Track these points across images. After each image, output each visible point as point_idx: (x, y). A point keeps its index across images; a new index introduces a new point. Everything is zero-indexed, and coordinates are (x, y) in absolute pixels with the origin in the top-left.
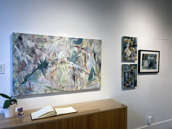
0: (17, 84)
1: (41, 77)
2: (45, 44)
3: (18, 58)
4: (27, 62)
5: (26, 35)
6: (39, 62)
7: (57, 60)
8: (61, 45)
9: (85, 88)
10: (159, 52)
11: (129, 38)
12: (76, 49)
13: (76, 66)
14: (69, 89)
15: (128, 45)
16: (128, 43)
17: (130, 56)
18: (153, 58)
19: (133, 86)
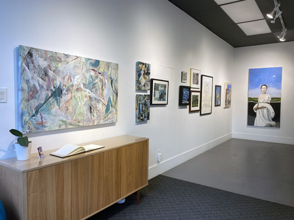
0: (26, 118)
1: (55, 109)
2: (60, 65)
3: (28, 82)
4: (38, 88)
5: (37, 50)
6: (52, 88)
7: (72, 86)
8: (77, 67)
9: (102, 122)
10: (168, 82)
11: (143, 64)
12: (92, 73)
13: (92, 95)
14: (85, 124)
15: (142, 73)
16: (143, 70)
17: (144, 86)
18: (163, 88)
19: (146, 119)
